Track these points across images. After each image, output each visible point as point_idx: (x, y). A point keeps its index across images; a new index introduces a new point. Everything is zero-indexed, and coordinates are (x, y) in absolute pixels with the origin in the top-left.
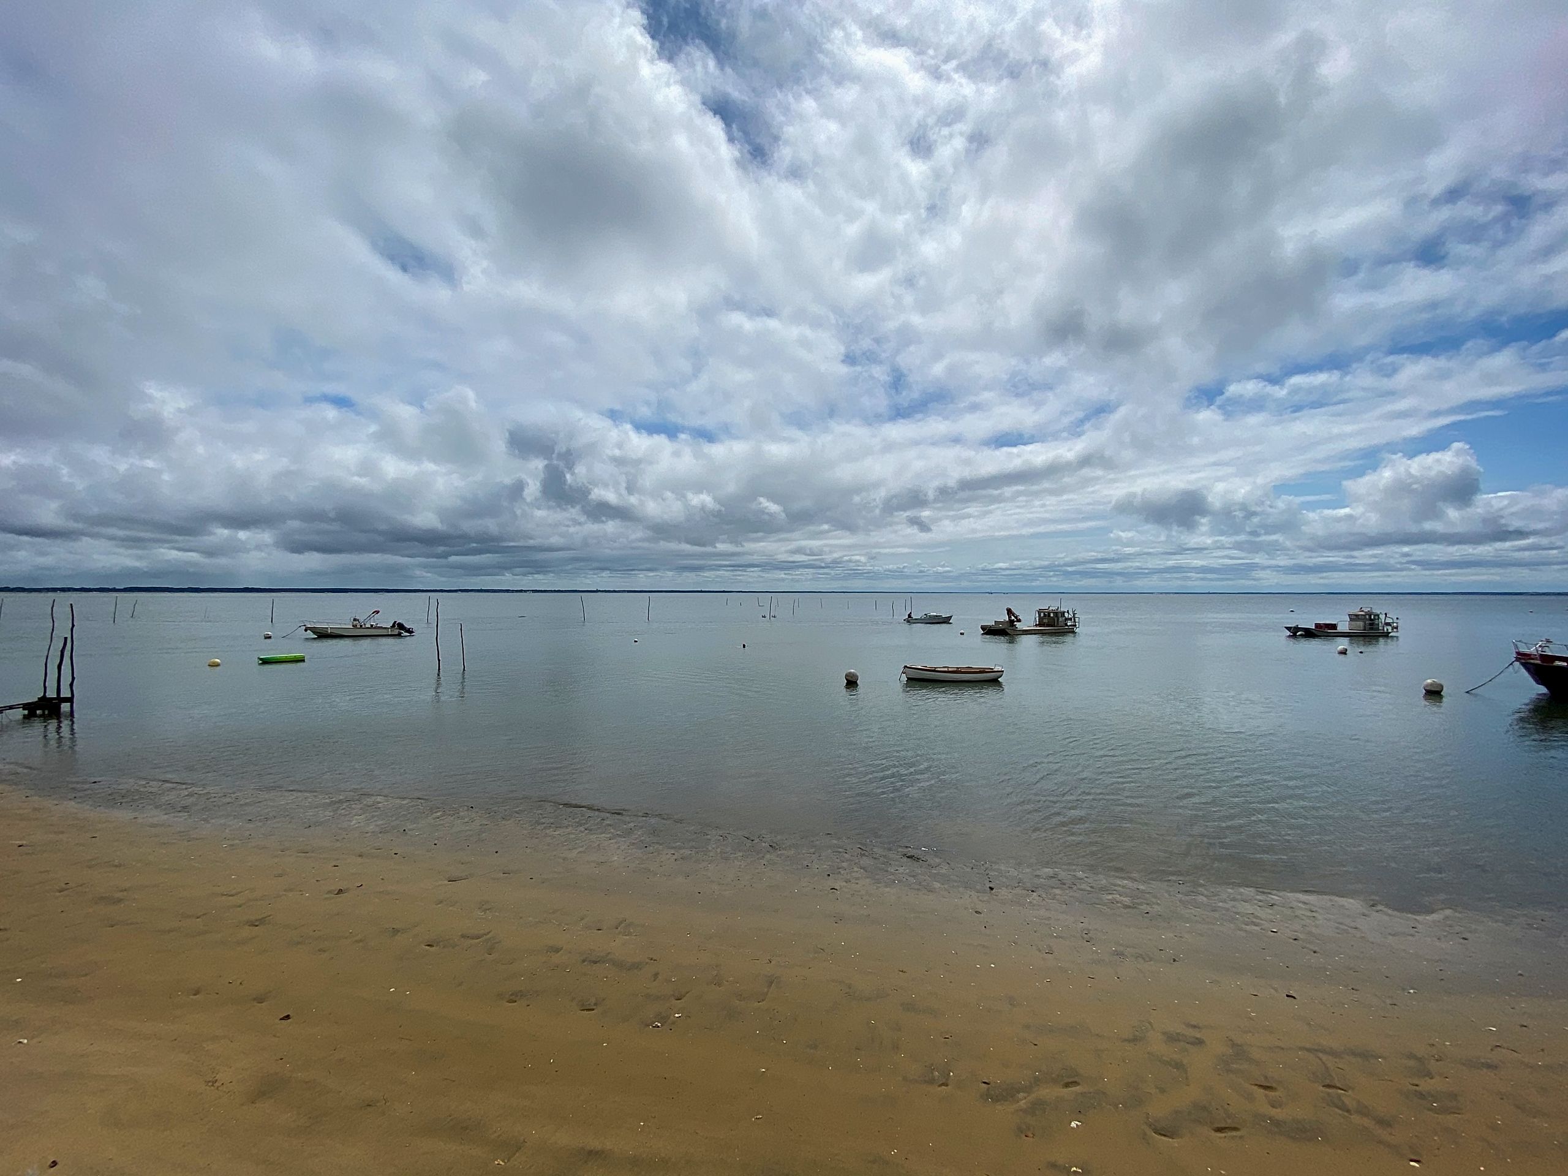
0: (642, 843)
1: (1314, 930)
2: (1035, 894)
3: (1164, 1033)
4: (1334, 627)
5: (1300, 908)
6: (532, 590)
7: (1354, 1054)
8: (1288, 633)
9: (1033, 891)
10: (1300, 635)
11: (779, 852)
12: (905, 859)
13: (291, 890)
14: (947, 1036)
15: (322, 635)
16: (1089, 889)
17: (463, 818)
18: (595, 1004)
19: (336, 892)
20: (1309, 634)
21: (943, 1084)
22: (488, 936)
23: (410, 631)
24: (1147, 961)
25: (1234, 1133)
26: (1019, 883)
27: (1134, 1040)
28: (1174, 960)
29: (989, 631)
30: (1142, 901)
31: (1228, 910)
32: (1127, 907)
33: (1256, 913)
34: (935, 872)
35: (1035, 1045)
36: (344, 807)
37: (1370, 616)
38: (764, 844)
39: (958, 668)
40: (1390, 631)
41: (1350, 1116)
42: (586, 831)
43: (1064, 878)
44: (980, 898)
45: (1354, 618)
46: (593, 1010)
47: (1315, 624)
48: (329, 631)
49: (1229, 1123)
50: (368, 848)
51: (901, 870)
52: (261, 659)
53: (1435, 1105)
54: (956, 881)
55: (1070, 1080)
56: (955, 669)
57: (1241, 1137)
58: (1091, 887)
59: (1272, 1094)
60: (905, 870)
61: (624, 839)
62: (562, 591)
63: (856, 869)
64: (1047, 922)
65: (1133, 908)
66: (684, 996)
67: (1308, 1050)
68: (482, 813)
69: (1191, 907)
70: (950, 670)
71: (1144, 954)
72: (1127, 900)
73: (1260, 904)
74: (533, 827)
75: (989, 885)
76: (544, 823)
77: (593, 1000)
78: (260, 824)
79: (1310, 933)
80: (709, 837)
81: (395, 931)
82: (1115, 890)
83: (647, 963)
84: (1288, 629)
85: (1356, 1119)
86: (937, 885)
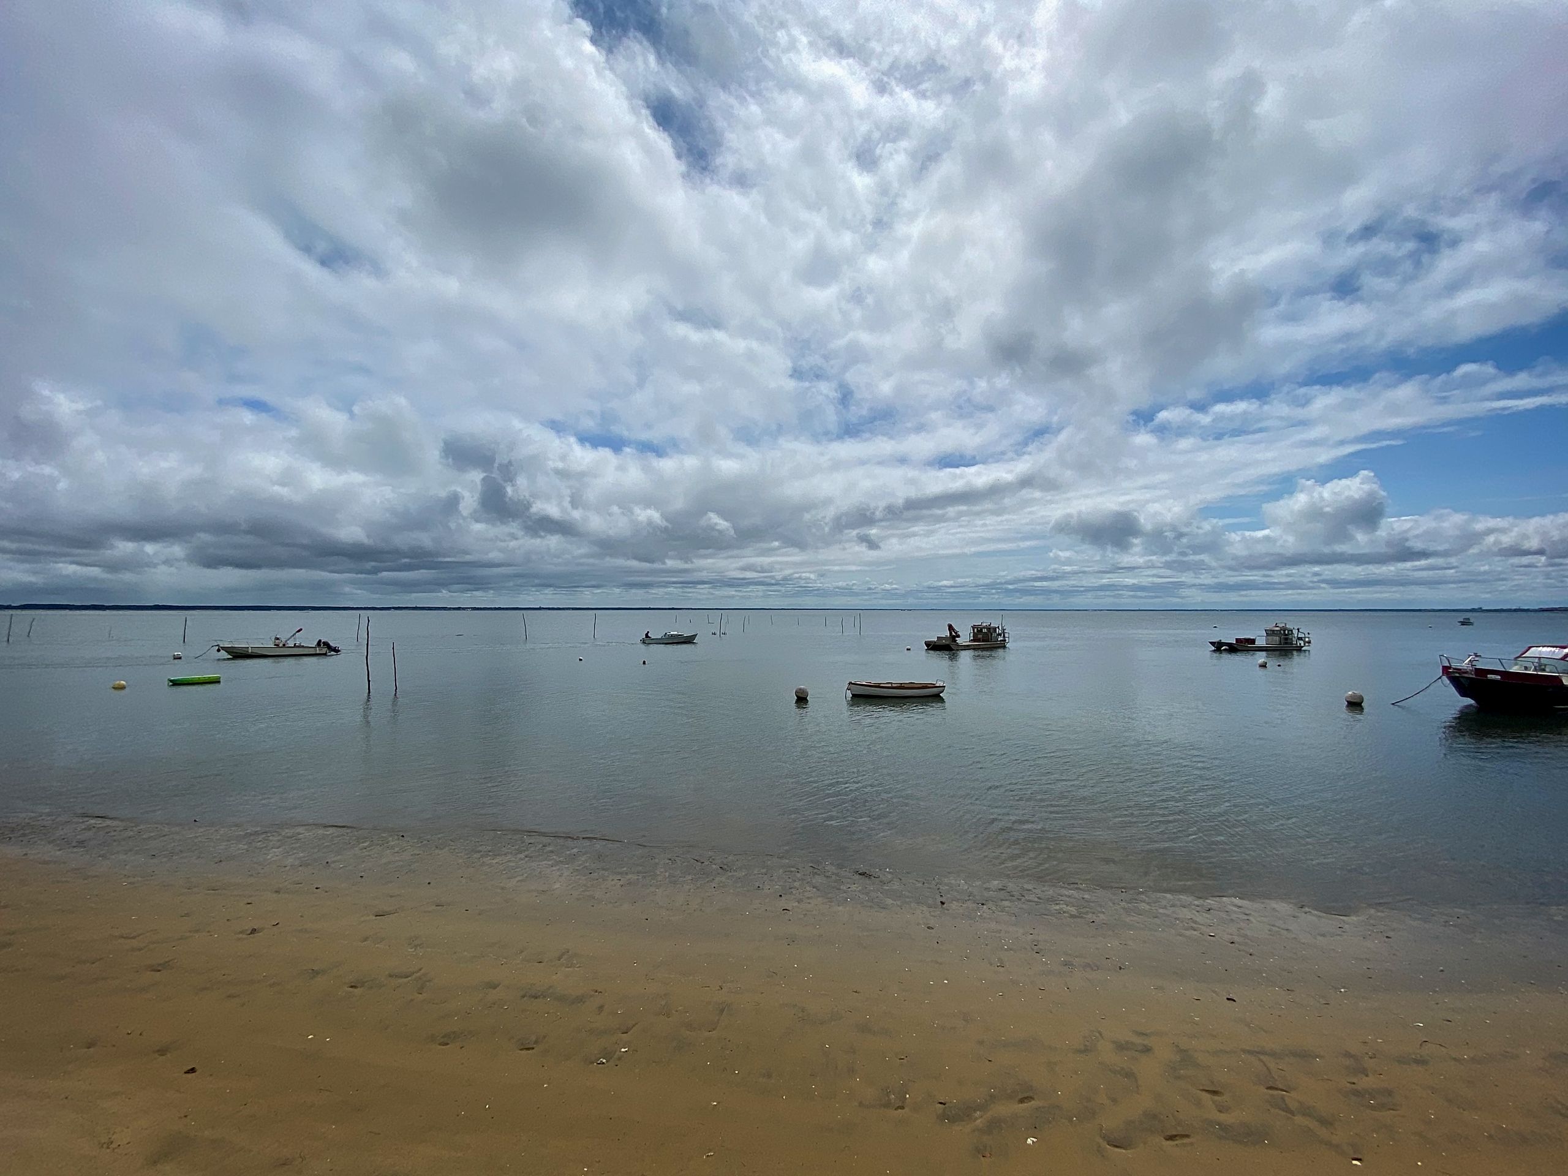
0: (587, 869)
1: (1249, 933)
2: (985, 907)
3: (1114, 1042)
4: (1253, 641)
5: (1235, 912)
6: (471, 608)
7: (1294, 1054)
8: (1213, 648)
9: (983, 904)
10: (1225, 650)
11: (730, 874)
12: (857, 877)
13: (197, 931)
14: (902, 1057)
15: (238, 655)
16: (1036, 899)
17: (393, 847)
18: (536, 1042)
19: (249, 932)
20: (1233, 649)
21: (898, 1107)
22: (419, 974)
23: (336, 650)
24: (1095, 970)
25: (1186, 1140)
26: (970, 896)
27: (1086, 1051)
28: (1120, 968)
29: (932, 647)
30: (1087, 909)
31: (1168, 916)
32: (1072, 916)
33: (1195, 918)
34: (888, 888)
35: (990, 1061)
36: (260, 839)
37: (1285, 631)
38: (714, 866)
39: (901, 684)
40: (1302, 645)
41: (1293, 1117)
42: (527, 859)
43: (1013, 890)
44: (932, 914)
45: (1270, 633)
46: (533, 1048)
47: (1236, 639)
48: (250, 651)
49: (1180, 1130)
50: (286, 883)
51: (853, 887)
52: (171, 681)
53: (1372, 1102)
54: (908, 897)
55: (1026, 1095)
56: (899, 685)
57: (1192, 1144)
58: (1039, 898)
59: (1216, 1098)
60: (857, 888)
61: (567, 866)
62: (503, 609)
63: (808, 888)
64: (998, 935)
65: (1078, 917)
66: (631, 1029)
67: (1250, 1052)
68: (414, 842)
69: (1134, 915)
70: (893, 685)
71: (1091, 963)
72: (1073, 910)
73: (1198, 908)
74: (469, 856)
75: (940, 899)
76: (481, 851)
77: (534, 1038)
78: (165, 859)
79: (1245, 936)
80: (657, 861)
81: (315, 973)
82: (1062, 900)
83: (591, 996)
84: (1212, 643)
85: (1299, 1119)
86: (889, 901)
